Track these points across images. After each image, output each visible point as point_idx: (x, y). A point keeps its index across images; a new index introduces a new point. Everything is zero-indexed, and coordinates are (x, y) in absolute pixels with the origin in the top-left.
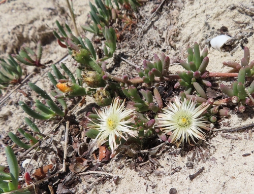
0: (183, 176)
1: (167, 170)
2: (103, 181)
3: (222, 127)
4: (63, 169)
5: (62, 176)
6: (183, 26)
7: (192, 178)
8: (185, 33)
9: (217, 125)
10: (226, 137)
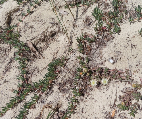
0: (105, 90)
1: (102, 88)
2: (92, 90)
3: (112, 81)
4: (83, 88)
5: (83, 89)
6: (103, 54)
7: (107, 90)
8: (104, 56)
9: (111, 81)
10: (112, 83)
